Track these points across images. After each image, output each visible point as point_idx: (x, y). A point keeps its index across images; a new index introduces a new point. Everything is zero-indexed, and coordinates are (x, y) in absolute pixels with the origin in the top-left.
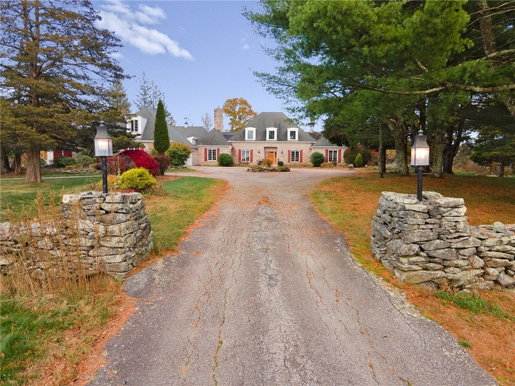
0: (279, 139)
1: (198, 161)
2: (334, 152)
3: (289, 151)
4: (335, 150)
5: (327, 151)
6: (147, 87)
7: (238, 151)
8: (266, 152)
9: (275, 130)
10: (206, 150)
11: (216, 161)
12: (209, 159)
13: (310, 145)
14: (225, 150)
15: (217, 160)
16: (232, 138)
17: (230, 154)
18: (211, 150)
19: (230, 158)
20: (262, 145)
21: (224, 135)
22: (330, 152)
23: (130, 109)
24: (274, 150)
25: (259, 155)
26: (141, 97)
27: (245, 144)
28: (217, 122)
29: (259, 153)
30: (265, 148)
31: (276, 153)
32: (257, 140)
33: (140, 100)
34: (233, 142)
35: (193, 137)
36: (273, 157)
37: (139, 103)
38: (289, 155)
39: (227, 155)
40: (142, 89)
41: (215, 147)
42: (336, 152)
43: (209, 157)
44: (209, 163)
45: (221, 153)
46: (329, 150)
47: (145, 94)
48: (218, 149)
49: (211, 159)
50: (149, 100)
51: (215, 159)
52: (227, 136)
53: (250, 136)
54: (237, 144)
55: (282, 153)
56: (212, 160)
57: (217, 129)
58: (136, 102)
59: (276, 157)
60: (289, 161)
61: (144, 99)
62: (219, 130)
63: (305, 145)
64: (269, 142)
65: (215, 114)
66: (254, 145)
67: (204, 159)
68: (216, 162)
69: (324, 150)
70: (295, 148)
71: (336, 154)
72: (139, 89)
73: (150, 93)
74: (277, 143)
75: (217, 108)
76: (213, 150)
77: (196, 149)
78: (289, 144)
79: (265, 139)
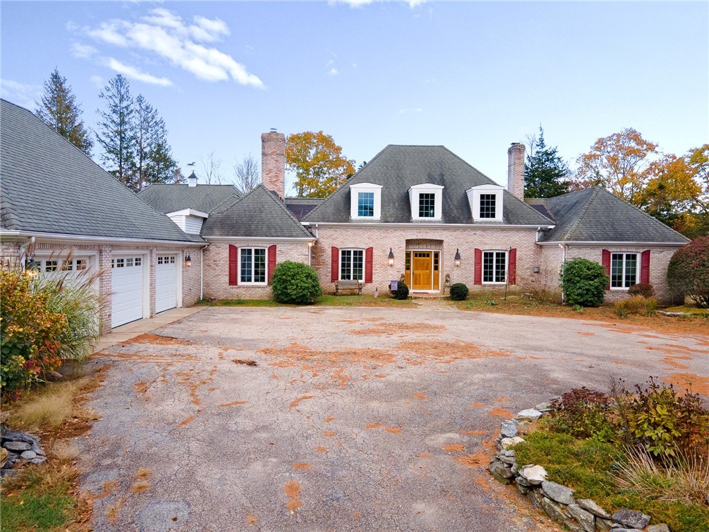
0: (448, 217)
1: (207, 285)
2: (628, 257)
3: (478, 252)
4: (632, 251)
5: (606, 253)
6: (127, 108)
7: (329, 252)
8: (408, 255)
9: (437, 190)
10: (233, 249)
11: (265, 284)
12: (243, 280)
13: (537, 236)
14: (294, 253)
15: (269, 284)
16: (313, 213)
17: (308, 262)
18: (250, 251)
19: (308, 276)
20: (398, 233)
21: (289, 206)
22: (615, 256)
23: (91, 153)
24: (432, 249)
25: (391, 261)
26: (113, 127)
27: (350, 232)
28: (270, 171)
29: (391, 256)
30: (409, 242)
31: (436, 255)
32: (385, 219)
33: (111, 134)
34: (317, 224)
35: (187, 212)
36: (428, 268)
37: (108, 140)
38: (478, 263)
39: (300, 266)
40: (114, 112)
41: (262, 243)
42: (634, 257)
43: (243, 272)
44: (241, 291)
45: (280, 259)
46: (613, 251)
47: (122, 123)
48: (273, 249)
49: (249, 280)
50: (129, 134)
51: (263, 280)
52: (297, 209)
53: (366, 209)
54: (330, 232)
55: (458, 257)
56: (253, 283)
57: (270, 187)
58: (103, 138)
59: (436, 268)
60: (478, 281)
61: (120, 133)
62: (274, 193)
63: (522, 234)
64: (421, 227)
65: (263, 147)
66: (377, 233)
67: (227, 279)
68: (262, 288)
69: (599, 252)
70: (494, 243)
71: (634, 264)
72: (108, 111)
73: (135, 120)
74: (445, 229)
75: (269, 131)
76: (257, 251)
77: (203, 249)
78: (478, 232)
79: (407, 217)
